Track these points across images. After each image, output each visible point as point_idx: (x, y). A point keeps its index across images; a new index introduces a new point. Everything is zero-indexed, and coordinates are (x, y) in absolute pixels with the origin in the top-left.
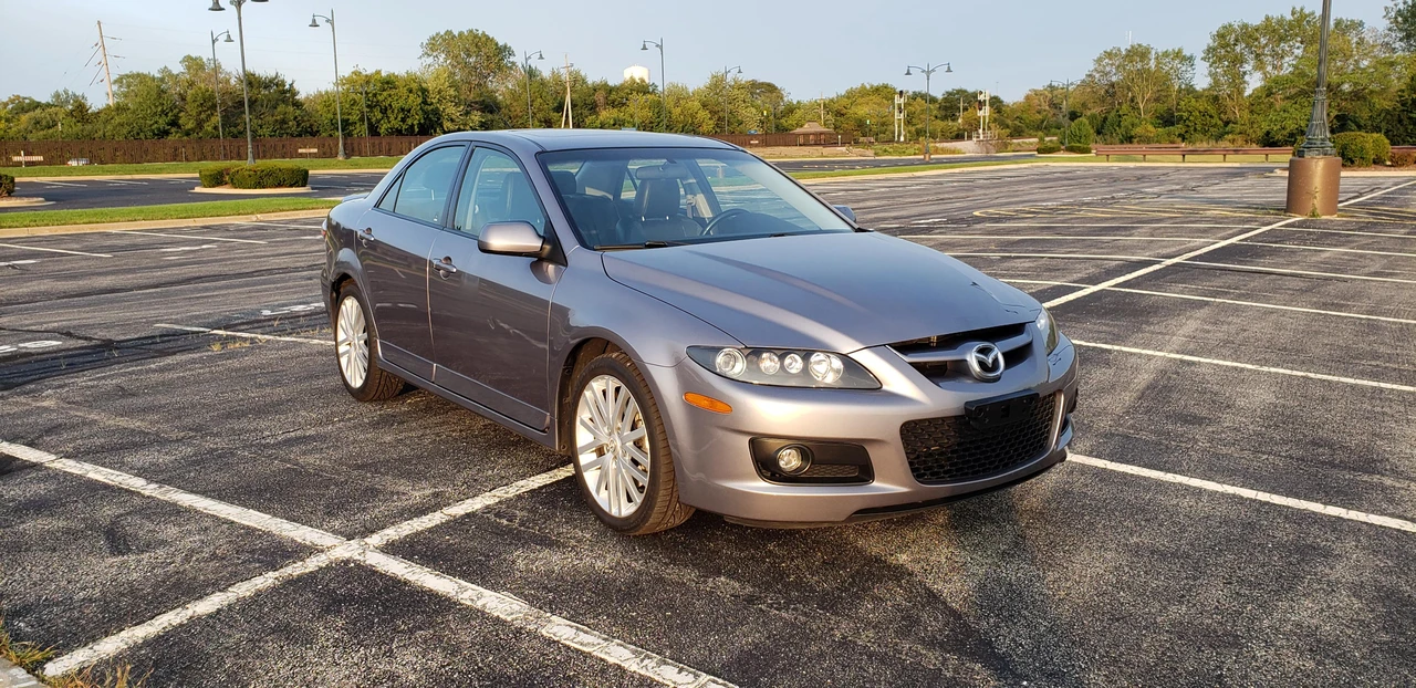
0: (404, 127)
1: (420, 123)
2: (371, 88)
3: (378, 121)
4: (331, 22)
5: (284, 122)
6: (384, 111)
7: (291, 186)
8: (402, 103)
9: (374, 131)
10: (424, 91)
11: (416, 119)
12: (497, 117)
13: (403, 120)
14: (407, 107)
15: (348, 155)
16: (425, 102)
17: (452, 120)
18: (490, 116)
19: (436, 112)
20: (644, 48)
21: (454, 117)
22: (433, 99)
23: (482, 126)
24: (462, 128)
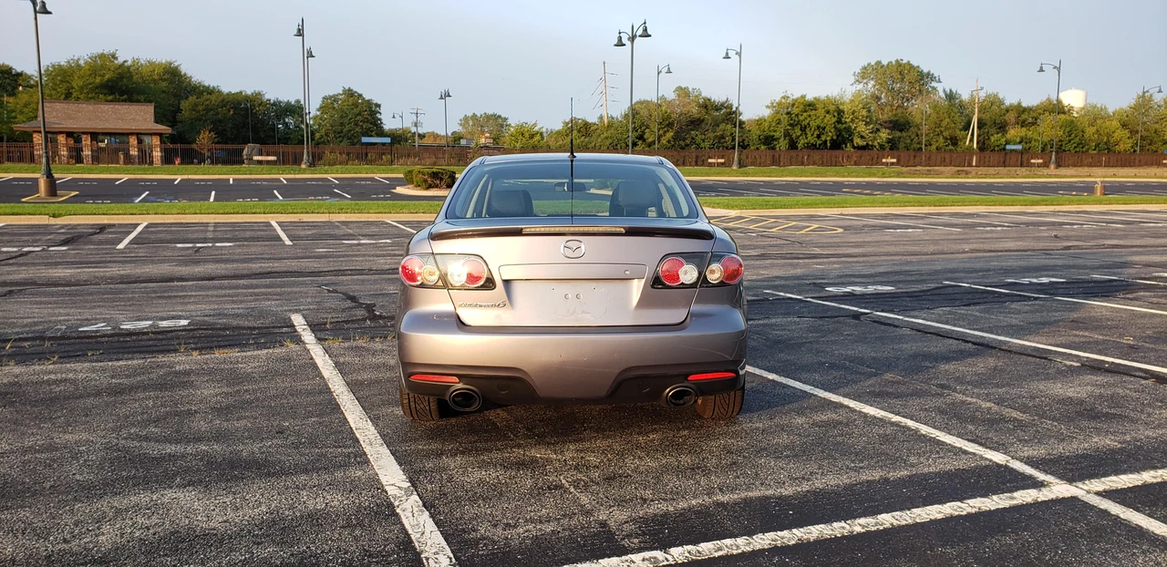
0: (819, 142)
1: (832, 139)
2: (796, 111)
3: (798, 137)
4: (739, 54)
5: (722, 137)
6: (803, 129)
8: (818, 122)
9: (793, 145)
10: (840, 112)
11: (829, 135)
12: (904, 134)
13: (819, 137)
14: (822, 125)
15: (741, 165)
16: (839, 121)
17: (862, 137)
18: (898, 134)
19: (848, 130)
20: (1041, 70)
21: (863, 134)
22: (847, 118)
23: (888, 142)
24: (870, 143)
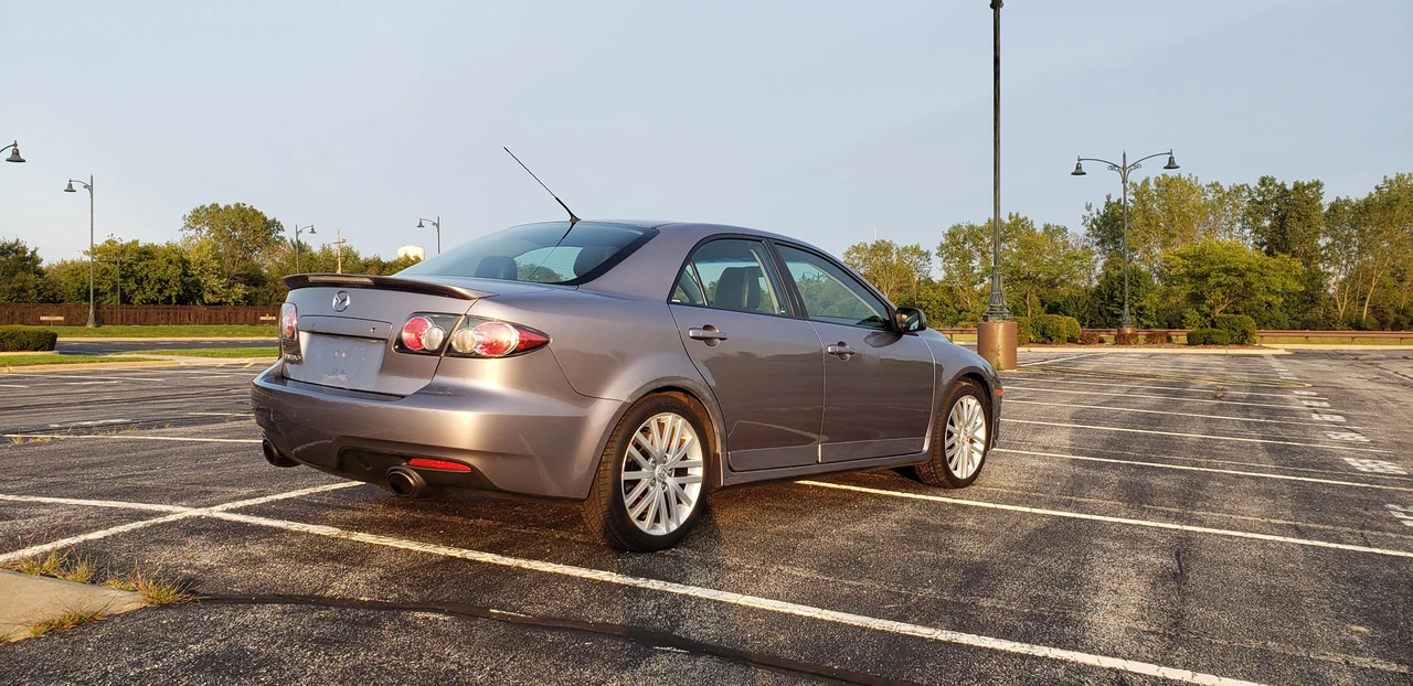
0: (161, 298)
1: (178, 295)
2: (126, 258)
3: (132, 292)
4: (90, 188)
5: (22, 290)
6: (139, 282)
7: (36, 350)
8: (159, 273)
9: (126, 300)
10: (185, 263)
11: (174, 290)
12: (261, 290)
13: (160, 291)
14: (165, 278)
15: (99, 321)
16: (185, 274)
17: (214, 293)
18: (254, 290)
19: (197, 284)
20: (421, 226)
21: (215, 289)
22: (195, 270)
23: (245, 299)
24: (224, 300)
